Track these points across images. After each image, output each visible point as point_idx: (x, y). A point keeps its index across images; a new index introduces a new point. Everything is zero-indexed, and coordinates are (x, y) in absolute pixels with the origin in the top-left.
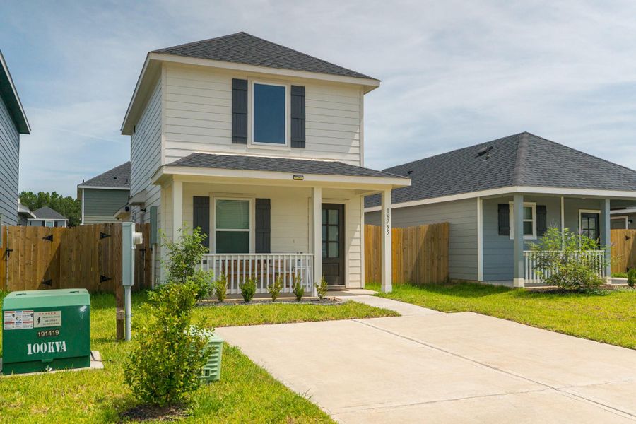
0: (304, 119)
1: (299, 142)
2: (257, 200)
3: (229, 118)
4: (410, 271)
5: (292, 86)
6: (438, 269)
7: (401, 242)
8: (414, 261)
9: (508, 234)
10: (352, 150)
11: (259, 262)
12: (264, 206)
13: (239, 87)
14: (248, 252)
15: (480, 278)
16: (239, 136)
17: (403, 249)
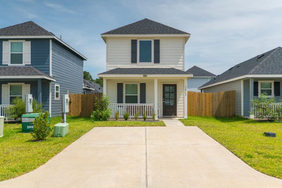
0: (159, 52)
1: (157, 61)
2: (141, 84)
3: (130, 54)
4: (215, 111)
5: (154, 40)
6: (229, 110)
7: (211, 99)
8: (217, 107)
9: (258, 95)
10: (179, 63)
11: (142, 106)
12: (143, 86)
13: (134, 42)
14: (137, 103)
15: (242, 114)
16: (134, 61)
17: (212, 102)
